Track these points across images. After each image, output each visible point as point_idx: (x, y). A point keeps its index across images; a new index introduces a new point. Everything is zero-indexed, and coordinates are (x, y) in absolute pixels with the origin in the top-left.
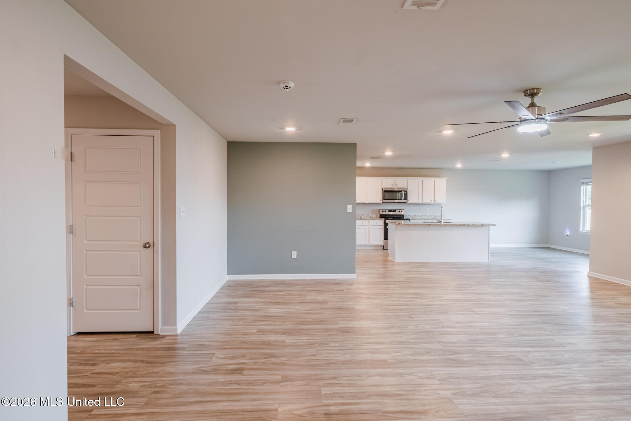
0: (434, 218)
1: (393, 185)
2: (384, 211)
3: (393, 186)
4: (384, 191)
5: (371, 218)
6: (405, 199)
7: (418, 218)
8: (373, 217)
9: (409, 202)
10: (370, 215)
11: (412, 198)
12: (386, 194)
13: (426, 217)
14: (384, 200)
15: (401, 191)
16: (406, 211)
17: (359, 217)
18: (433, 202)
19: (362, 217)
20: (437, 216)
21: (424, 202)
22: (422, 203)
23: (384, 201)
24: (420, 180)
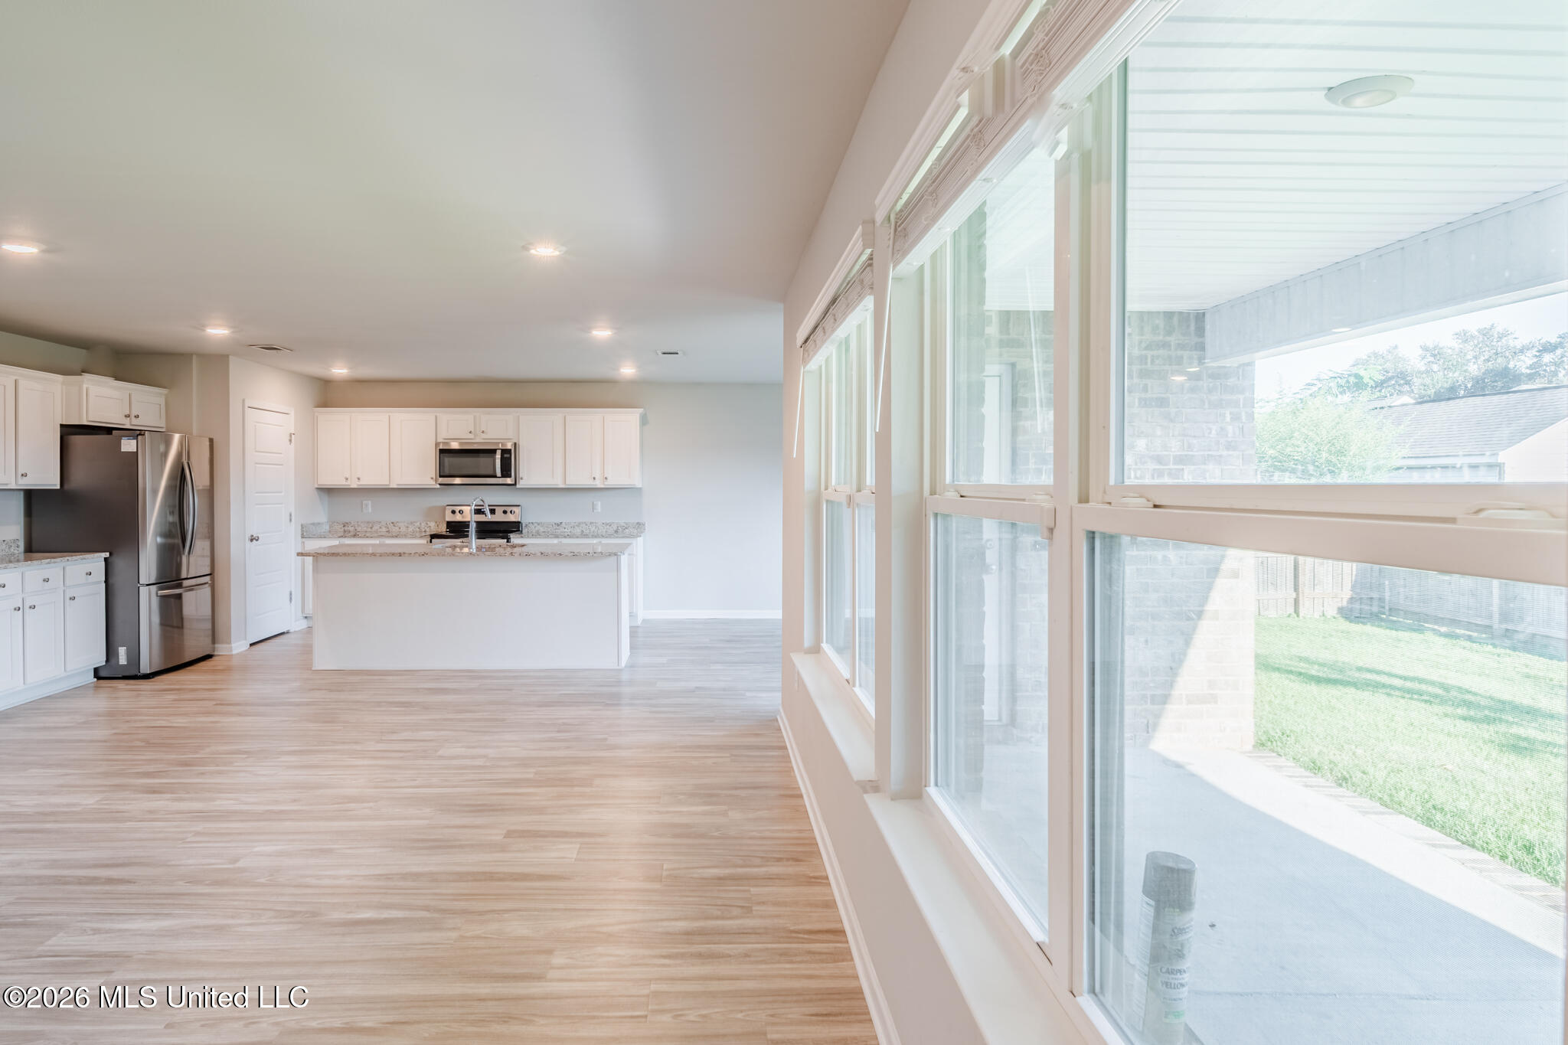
0: (616, 532)
1: (470, 432)
2: (457, 511)
3: (471, 436)
4: (442, 451)
5: (421, 532)
6: (506, 473)
7: (567, 531)
8: (428, 530)
9: (521, 484)
10: (418, 524)
11: (530, 472)
12: (447, 460)
13: (593, 529)
14: (440, 476)
15: (494, 451)
16: (527, 512)
17: (384, 529)
18: (599, 484)
19: (395, 530)
20: (626, 524)
21: (574, 481)
22: (564, 486)
23: (441, 480)
24: (555, 415)
